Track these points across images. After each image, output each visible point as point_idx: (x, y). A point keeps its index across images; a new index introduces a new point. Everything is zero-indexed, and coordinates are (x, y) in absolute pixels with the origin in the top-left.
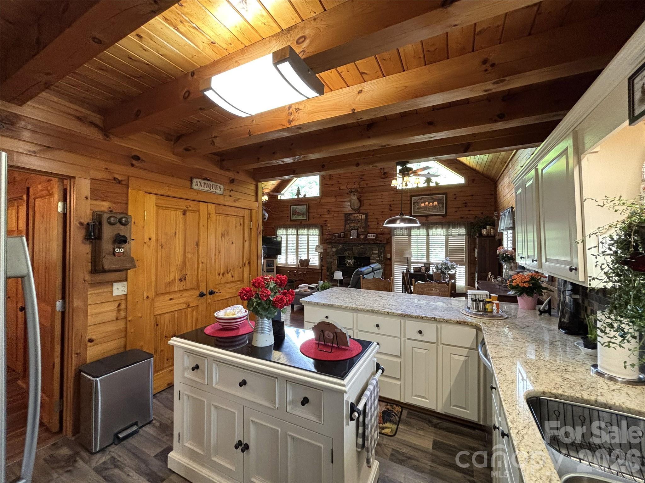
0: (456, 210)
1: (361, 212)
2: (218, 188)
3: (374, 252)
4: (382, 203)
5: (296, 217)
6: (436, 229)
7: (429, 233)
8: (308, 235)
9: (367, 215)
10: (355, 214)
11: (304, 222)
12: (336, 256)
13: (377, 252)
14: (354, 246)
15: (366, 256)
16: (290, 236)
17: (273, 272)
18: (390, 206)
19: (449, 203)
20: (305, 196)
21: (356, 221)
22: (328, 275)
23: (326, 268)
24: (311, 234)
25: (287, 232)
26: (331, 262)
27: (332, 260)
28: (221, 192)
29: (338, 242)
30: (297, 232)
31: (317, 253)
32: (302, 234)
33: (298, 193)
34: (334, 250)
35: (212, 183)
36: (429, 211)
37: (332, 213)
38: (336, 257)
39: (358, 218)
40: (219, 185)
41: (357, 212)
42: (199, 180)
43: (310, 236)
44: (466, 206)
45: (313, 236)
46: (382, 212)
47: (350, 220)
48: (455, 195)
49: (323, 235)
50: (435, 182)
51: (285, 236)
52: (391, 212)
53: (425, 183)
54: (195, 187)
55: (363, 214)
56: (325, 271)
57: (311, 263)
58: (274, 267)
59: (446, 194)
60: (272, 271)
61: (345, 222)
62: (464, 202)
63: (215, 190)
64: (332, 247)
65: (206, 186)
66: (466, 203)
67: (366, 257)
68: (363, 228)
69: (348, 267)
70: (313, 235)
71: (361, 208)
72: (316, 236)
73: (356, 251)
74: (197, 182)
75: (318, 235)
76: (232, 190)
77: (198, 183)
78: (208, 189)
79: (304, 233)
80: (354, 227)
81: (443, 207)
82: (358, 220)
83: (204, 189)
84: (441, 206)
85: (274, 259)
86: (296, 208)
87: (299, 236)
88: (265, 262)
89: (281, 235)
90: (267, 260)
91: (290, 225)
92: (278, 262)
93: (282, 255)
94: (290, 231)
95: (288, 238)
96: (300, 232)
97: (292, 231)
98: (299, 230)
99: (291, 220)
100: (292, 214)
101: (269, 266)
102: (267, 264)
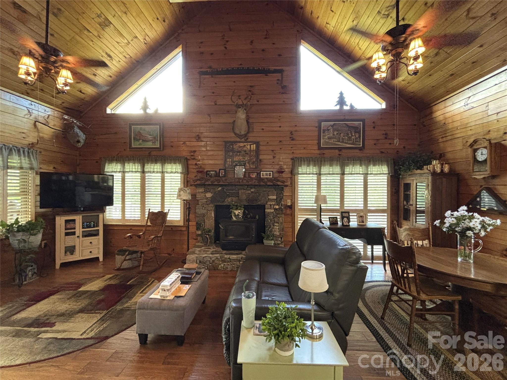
0: (375, 142)
1: (249, 140)
3: (271, 197)
4: (279, 129)
5: (140, 144)
6: (353, 166)
7: (344, 171)
8: (163, 172)
9: (258, 144)
10: (240, 142)
11: (153, 153)
12: (212, 205)
13: (275, 197)
14: (241, 189)
15: (259, 203)
16: (130, 174)
17: (97, 235)
18: (291, 133)
19: (366, 133)
20: (157, 111)
21: (243, 153)
22: (199, 235)
23: (194, 223)
24: (169, 170)
25: (124, 167)
26: (204, 215)
27: (204, 211)
29: (216, 183)
30: (143, 167)
31: (179, 200)
32: (152, 170)
33: (145, 107)
34: (209, 195)
36: (343, 142)
37: (204, 140)
38: (211, 207)
39: (245, 149)
41: (243, 140)
43: (166, 175)
44: (386, 138)
45: (172, 175)
46: (280, 141)
47: (233, 150)
48: (374, 122)
49: (188, 174)
50: (349, 105)
51: (120, 174)
52: (294, 142)
53: (336, 105)
55: (254, 143)
56: (192, 229)
57: (169, 217)
58: (98, 226)
59: (363, 121)
60: (94, 233)
61: (226, 154)
62: (384, 132)
64: (206, 192)
66: (386, 134)
67: (259, 205)
68: (253, 163)
69: (235, 222)
70: (172, 172)
71: (250, 135)
72: (176, 175)
73: (244, 197)
75: (181, 173)
79: (156, 170)
80: (239, 162)
81: (360, 137)
82: (245, 151)
84: (357, 136)
85: (98, 213)
86: (141, 129)
87: (146, 175)
88: (78, 219)
89: (112, 172)
90: (82, 216)
91: (130, 157)
92: (107, 218)
93: (114, 205)
94: (129, 167)
95: (126, 178)
96: (147, 168)
97: (134, 167)
98: (146, 165)
99: (130, 147)
100: (134, 139)
101: (87, 225)
102: (83, 223)
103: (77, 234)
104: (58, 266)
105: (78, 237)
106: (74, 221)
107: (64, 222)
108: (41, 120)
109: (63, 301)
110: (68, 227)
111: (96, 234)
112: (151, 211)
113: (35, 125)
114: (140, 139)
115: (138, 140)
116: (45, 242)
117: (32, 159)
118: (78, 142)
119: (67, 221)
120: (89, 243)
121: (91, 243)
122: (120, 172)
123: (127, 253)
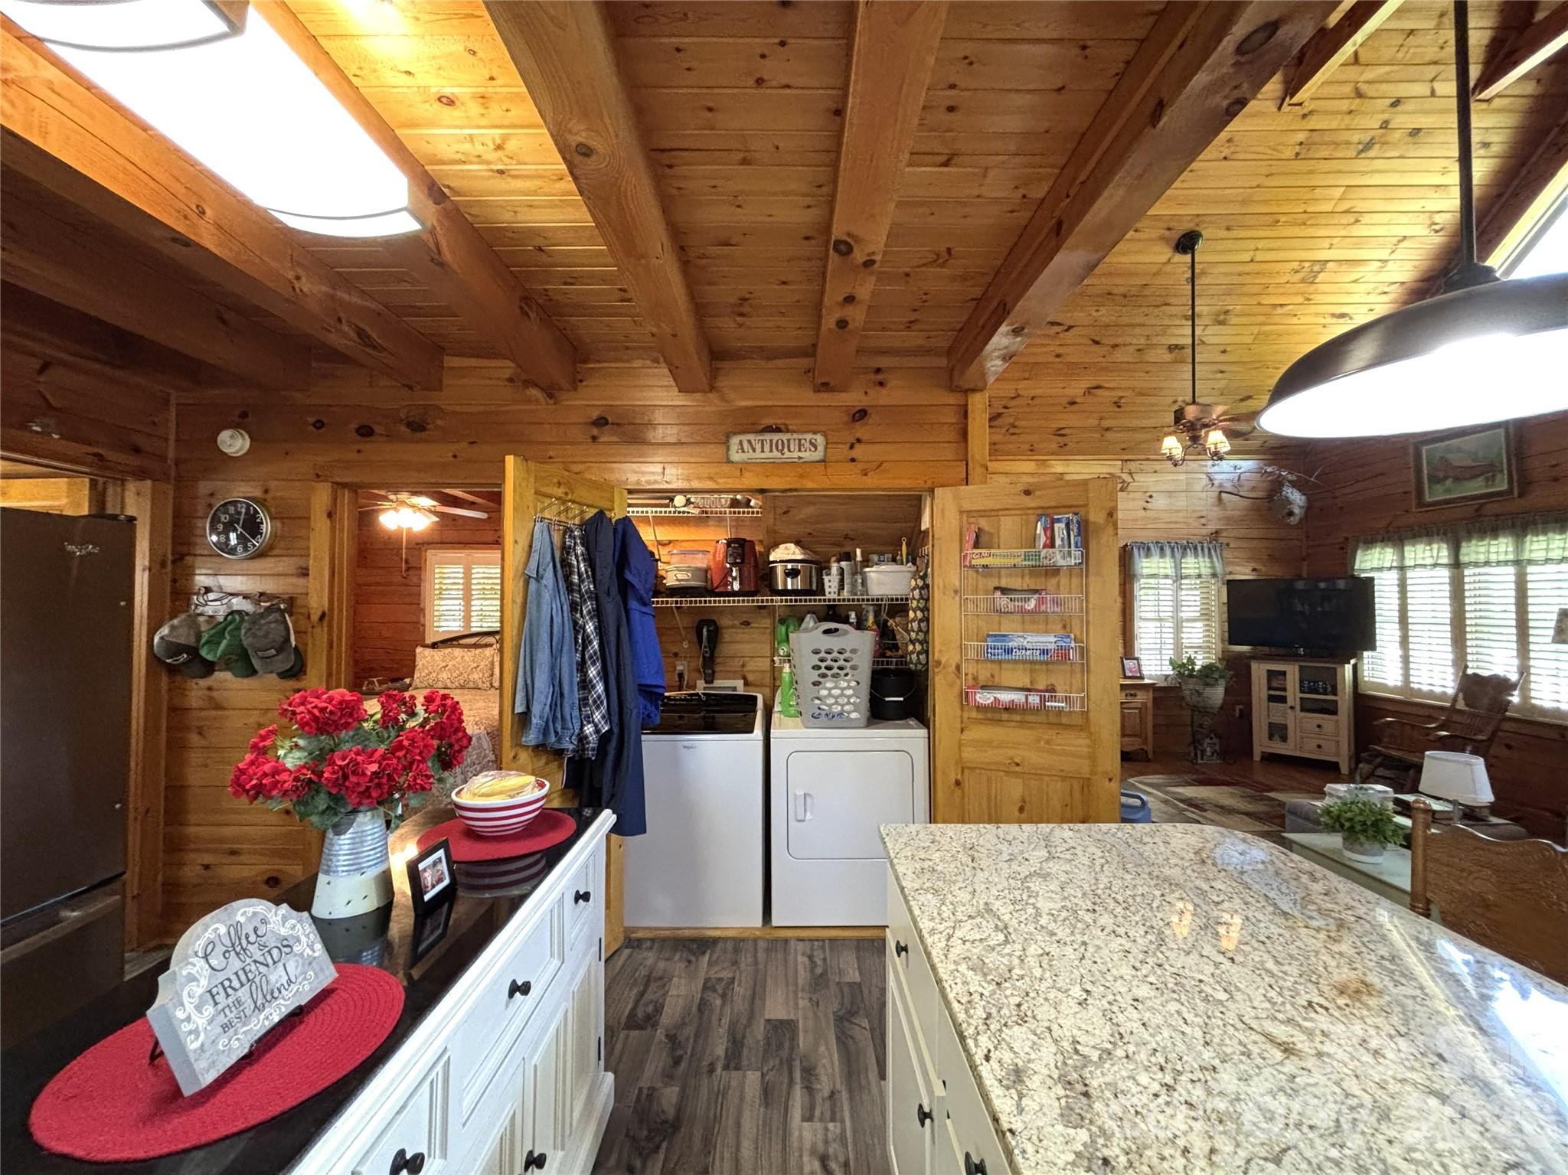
2: (807, 445)
5: (1447, 491)
11: (1492, 508)
16: (1419, 572)
17: (1334, 712)
24: (1540, 555)
28: (818, 455)
30: (1455, 552)
32: (1482, 559)
35: (785, 437)
40: (809, 436)
42: (745, 438)
43: (1531, 569)
45: (1550, 568)
51: (1393, 574)
54: (736, 456)
58: (1336, 694)
60: (1326, 707)
63: (796, 454)
65: (767, 447)
70: (1548, 561)
72: (1564, 566)
74: (741, 442)
76: (859, 441)
77: (746, 445)
78: (776, 454)
79: (1495, 558)
83: (763, 455)
85: (1334, 663)
86: (1448, 450)
87: (1466, 572)
88: (1292, 671)
89: (1372, 569)
90: (1301, 667)
91: (1416, 528)
92: (1366, 679)
93: (1378, 649)
94: (1418, 553)
95: (1409, 582)
96: (1468, 554)
97: (1428, 554)
98: (1464, 544)
99: (1421, 504)
100: (1430, 480)
101: (1309, 687)
102: (1301, 681)
103: (1290, 702)
104: (1257, 757)
105: (1292, 708)
106: (1284, 673)
107: (1265, 674)
108: (1228, 487)
109: (1233, 796)
110: (1274, 684)
111: (1331, 709)
112: (1470, 672)
113: (1220, 499)
114: (1446, 478)
115: (1439, 481)
116: (1241, 707)
117: (1215, 559)
118: (1291, 514)
119: (1271, 674)
120: (1315, 725)
121: (1319, 726)
122: (1390, 568)
123: (1379, 760)
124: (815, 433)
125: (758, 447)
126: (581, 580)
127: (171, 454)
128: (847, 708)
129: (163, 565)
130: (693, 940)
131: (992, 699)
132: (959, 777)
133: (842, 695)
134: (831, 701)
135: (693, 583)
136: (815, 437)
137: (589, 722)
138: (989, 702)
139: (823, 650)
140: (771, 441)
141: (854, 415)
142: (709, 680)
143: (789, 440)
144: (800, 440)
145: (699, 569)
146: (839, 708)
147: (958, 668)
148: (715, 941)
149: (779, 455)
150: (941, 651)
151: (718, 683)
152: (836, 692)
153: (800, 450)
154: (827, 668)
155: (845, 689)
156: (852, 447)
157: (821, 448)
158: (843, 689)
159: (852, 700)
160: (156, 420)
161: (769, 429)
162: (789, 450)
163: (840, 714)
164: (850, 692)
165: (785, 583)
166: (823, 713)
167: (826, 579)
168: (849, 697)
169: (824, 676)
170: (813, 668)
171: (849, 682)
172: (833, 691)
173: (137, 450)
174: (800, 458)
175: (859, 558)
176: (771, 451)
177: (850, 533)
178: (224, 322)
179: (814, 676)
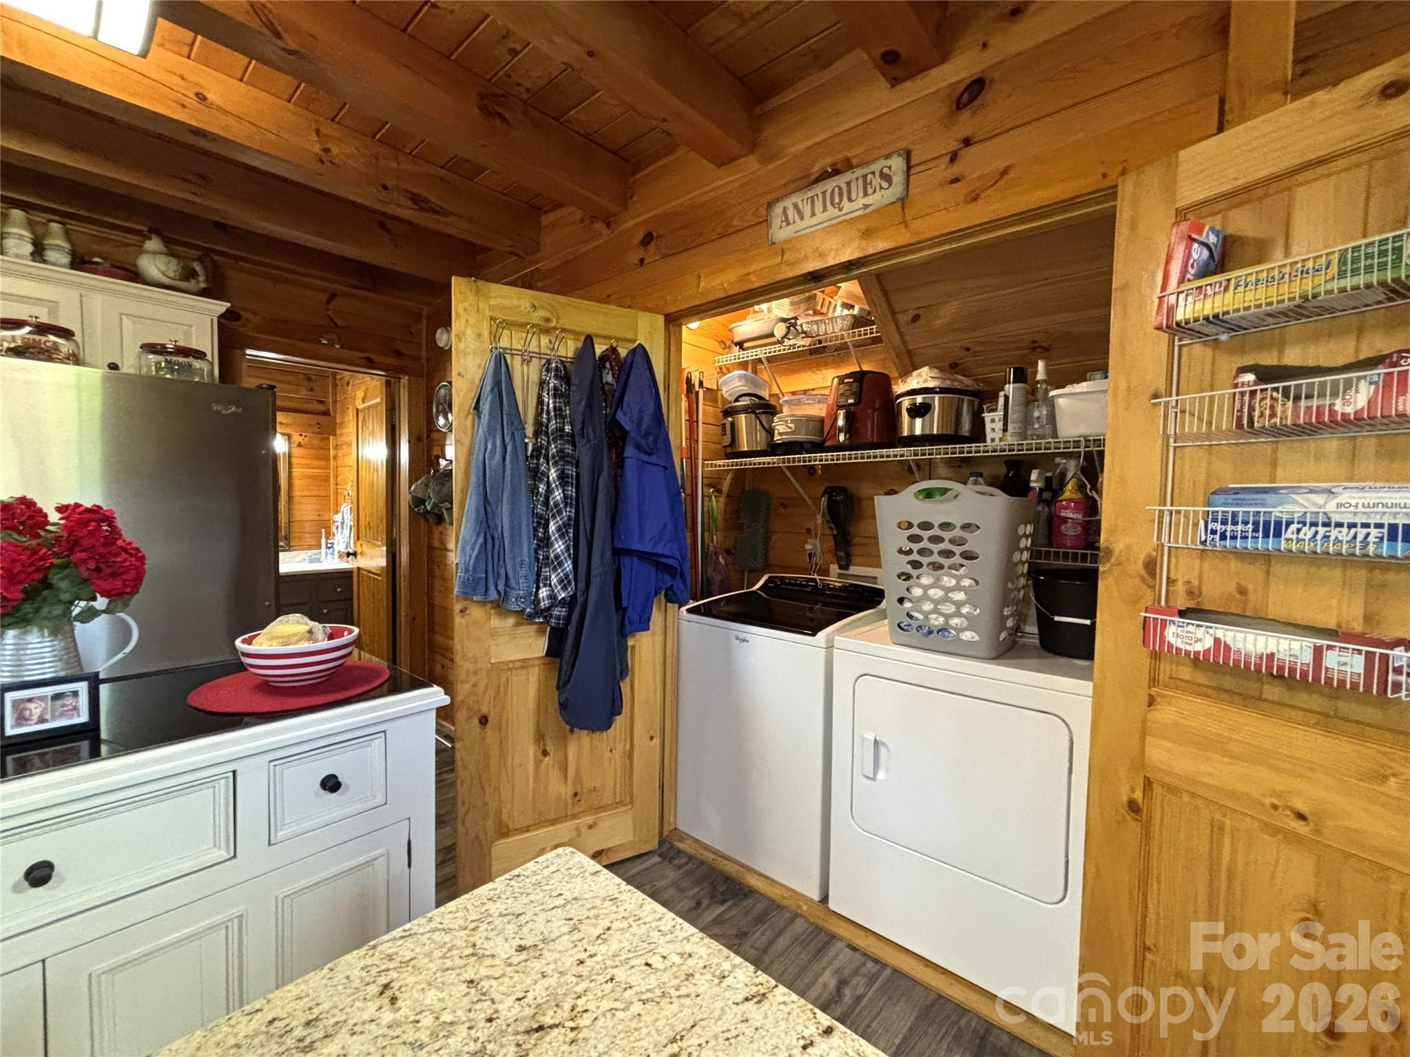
2: (877, 181)
28: (895, 191)
35: (844, 179)
40: (878, 166)
42: (790, 202)
54: (778, 235)
63: (861, 202)
65: (819, 206)
74: (785, 211)
76: (967, 142)
77: (791, 213)
78: (832, 211)
83: (815, 220)
124: (888, 156)
125: (807, 210)
126: (549, 420)
127: (424, 354)
128: (955, 621)
129: (419, 439)
130: (728, 879)
131: (1209, 643)
132: (1138, 795)
133: (945, 599)
134: (927, 607)
135: (801, 437)
136: (888, 163)
137: (545, 585)
138: (1199, 647)
139: (916, 523)
140: (824, 193)
141: (959, 99)
142: (845, 564)
143: (849, 184)
144: (865, 177)
145: (810, 419)
146: (942, 620)
147: (1151, 566)
148: (750, 892)
149: (836, 212)
150: (1113, 531)
151: (854, 570)
152: (936, 593)
153: (866, 194)
154: (921, 552)
155: (952, 589)
156: (954, 157)
157: (898, 179)
158: (949, 590)
159: (965, 610)
160: (413, 330)
161: (824, 176)
162: (850, 200)
163: (941, 630)
164: (960, 596)
165: (912, 426)
166: (915, 624)
167: (988, 416)
168: (959, 605)
169: (916, 565)
170: (901, 551)
171: (959, 579)
172: (931, 592)
173: (398, 353)
174: (866, 206)
175: (1041, 376)
176: (825, 209)
177: (1038, 337)
178: (388, 231)
179: (903, 564)
